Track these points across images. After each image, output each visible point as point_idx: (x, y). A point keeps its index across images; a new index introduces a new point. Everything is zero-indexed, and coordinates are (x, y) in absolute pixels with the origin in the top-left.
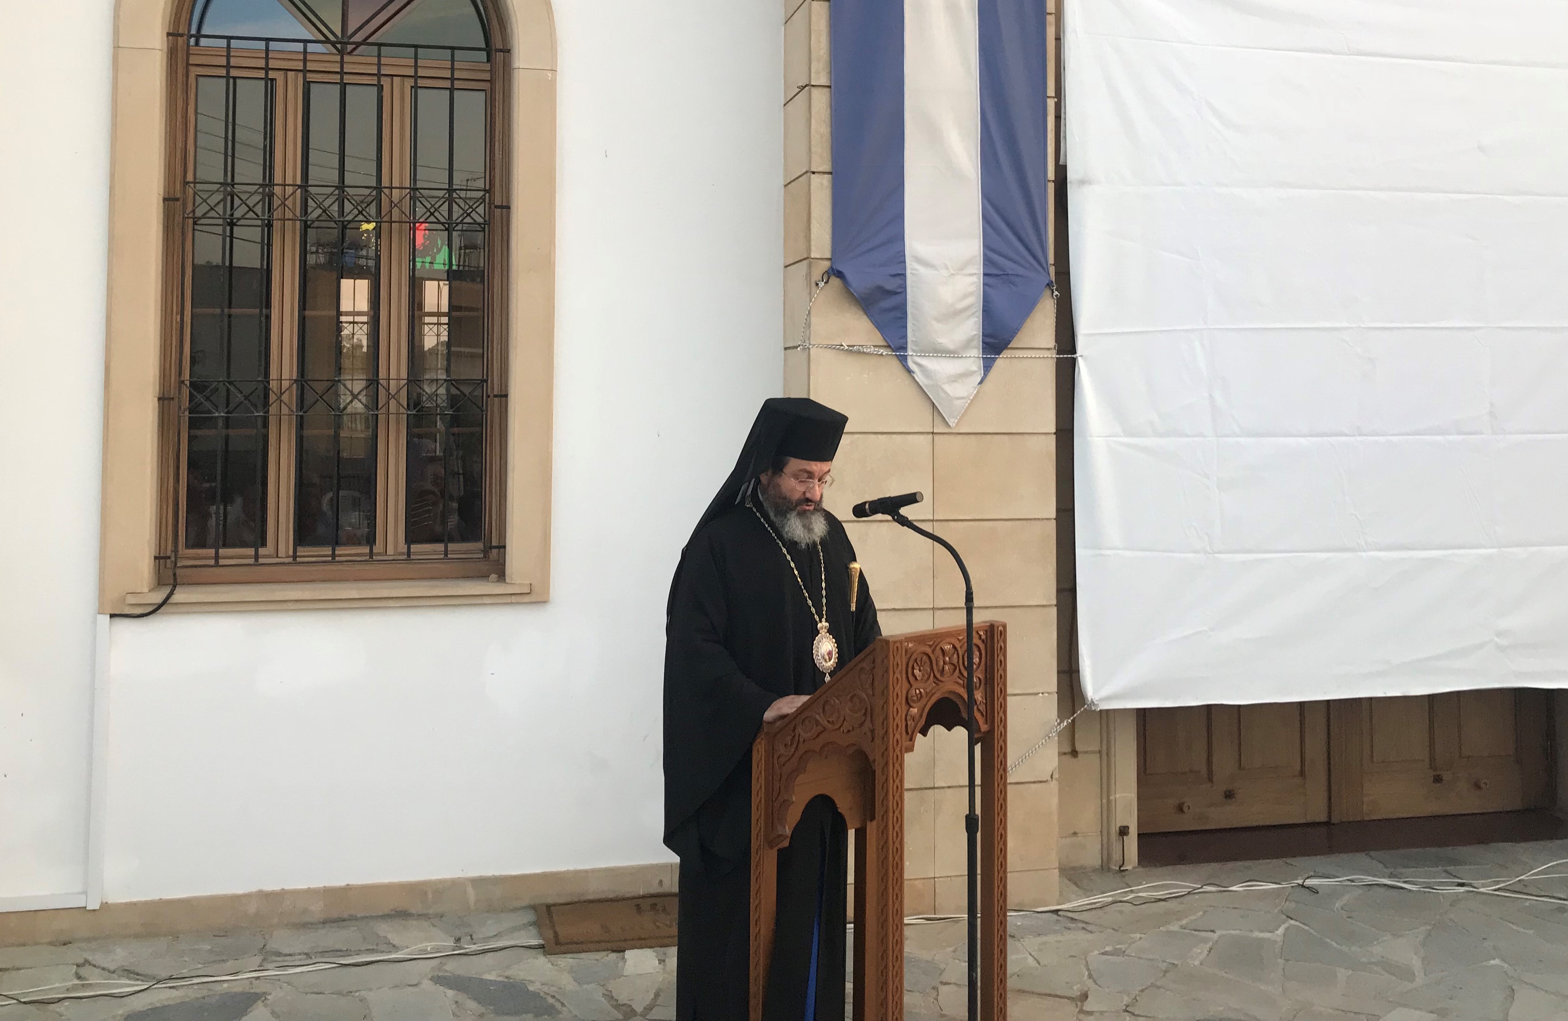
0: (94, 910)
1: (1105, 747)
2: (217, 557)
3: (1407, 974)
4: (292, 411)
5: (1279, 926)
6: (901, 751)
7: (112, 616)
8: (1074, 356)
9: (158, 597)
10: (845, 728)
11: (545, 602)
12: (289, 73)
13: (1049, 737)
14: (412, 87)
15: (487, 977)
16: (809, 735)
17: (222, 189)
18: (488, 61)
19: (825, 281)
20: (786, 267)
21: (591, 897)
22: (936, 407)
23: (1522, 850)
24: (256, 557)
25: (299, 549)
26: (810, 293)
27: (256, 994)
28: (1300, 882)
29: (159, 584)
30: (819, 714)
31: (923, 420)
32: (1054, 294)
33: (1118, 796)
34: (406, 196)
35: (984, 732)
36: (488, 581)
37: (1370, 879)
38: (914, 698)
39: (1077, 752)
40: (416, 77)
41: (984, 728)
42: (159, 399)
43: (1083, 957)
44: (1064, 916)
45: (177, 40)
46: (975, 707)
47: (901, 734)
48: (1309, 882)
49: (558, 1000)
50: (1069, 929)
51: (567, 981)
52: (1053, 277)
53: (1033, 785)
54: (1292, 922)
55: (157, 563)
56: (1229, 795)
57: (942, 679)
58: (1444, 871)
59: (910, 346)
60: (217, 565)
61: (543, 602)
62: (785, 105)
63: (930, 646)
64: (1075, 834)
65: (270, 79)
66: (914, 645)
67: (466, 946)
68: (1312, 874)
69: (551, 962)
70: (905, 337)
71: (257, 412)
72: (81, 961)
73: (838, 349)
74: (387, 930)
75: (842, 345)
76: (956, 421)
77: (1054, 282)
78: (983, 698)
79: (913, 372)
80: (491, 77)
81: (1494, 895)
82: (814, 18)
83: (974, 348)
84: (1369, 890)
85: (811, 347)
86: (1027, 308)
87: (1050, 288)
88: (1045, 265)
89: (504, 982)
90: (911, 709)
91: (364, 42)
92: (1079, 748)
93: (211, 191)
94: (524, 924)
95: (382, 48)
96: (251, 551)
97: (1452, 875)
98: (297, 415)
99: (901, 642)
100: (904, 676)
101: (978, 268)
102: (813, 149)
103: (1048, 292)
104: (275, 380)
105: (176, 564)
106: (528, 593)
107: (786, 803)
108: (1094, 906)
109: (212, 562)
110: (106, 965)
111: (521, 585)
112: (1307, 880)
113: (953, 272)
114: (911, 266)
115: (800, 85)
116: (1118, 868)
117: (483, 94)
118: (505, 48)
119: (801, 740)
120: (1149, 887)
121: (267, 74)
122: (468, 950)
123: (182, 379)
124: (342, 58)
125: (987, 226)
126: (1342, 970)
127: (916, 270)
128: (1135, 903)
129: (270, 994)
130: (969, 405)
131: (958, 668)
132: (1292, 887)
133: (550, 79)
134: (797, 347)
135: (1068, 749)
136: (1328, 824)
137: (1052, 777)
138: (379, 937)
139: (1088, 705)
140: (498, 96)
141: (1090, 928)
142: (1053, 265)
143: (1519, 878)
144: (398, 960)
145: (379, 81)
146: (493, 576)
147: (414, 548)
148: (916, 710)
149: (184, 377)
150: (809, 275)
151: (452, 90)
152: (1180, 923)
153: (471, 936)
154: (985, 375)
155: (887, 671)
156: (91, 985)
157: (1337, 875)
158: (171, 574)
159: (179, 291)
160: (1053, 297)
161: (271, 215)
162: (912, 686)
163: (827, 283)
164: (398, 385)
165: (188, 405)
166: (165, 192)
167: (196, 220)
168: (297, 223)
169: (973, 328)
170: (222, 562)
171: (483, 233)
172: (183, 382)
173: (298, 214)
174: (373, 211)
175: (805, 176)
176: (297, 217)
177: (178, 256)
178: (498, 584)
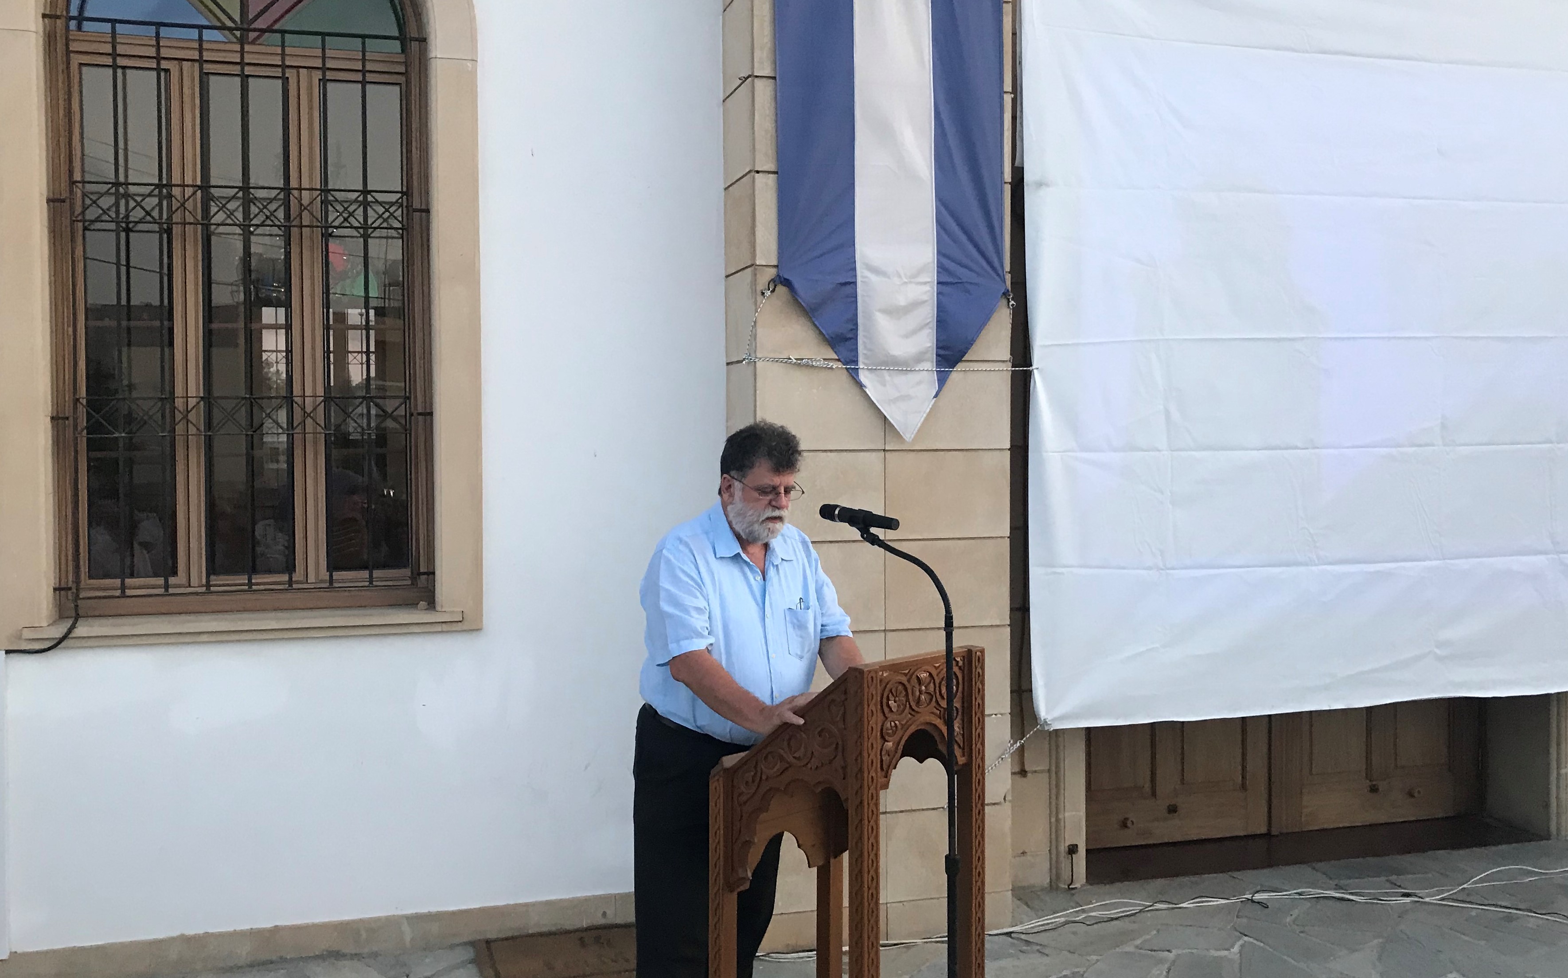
0: (2, 960)
1: (1054, 765)
2: (123, 588)
4: (200, 430)
5: (1234, 943)
6: (876, 789)
7: (8, 652)
8: (1031, 368)
9: (58, 632)
10: (814, 763)
11: (479, 630)
12: (184, 63)
13: (1004, 759)
14: (320, 80)
16: (772, 772)
17: (113, 190)
18: (403, 51)
19: (771, 289)
20: (727, 276)
21: (533, 931)
22: (890, 423)
23: (1461, 858)
24: (167, 586)
25: (212, 577)
26: (756, 303)
28: (1249, 896)
29: (60, 618)
30: (783, 749)
31: (874, 436)
32: (1011, 304)
33: (1067, 814)
34: (315, 198)
35: (961, 765)
36: (416, 608)
37: (1317, 892)
38: (889, 730)
39: (1027, 771)
40: (324, 69)
41: (961, 760)
42: (52, 418)
44: (1019, 939)
45: (56, 23)
46: (954, 739)
47: (876, 770)
48: (1258, 897)
50: (1024, 952)
52: (1009, 285)
54: (1246, 938)
55: (58, 595)
56: (1173, 810)
57: (919, 710)
58: (1387, 881)
59: (862, 359)
60: (123, 595)
61: (476, 629)
62: (724, 101)
63: (906, 675)
64: (1024, 853)
65: (163, 69)
66: (890, 674)
68: (1259, 888)
70: (856, 349)
71: (162, 433)
73: (786, 362)
74: (320, 971)
75: (790, 359)
76: (912, 437)
77: (1010, 290)
78: (959, 728)
79: (865, 386)
80: (406, 69)
81: (1439, 904)
82: (756, 2)
83: (928, 361)
84: (1318, 903)
85: (756, 360)
86: (983, 316)
87: (1006, 297)
88: (1000, 272)
90: (886, 742)
91: (270, 30)
92: (1027, 768)
93: (99, 193)
94: (462, 961)
95: (287, 36)
96: (161, 581)
97: (1395, 884)
98: (205, 435)
99: (876, 672)
100: (879, 706)
101: (931, 276)
102: (757, 146)
103: (1005, 302)
104: (181, 397)
105: (78, 596)
106: (460, 621)
107: (748, 844)
108: (1047, 927)
109: (118, 593)
111: (452, 612)
112: (1255, 895)
113: (906, 280)
114: (861, 273)
115: (742, 75)
116: (1066, 887)
117: (397, 88)
118: (421, 36)
119: (764, 777)
120: (1099, 905)
121: (158, 64)
123: (78, 396)
124: (242, 48)
125: (941, 231)
127: (866, 277)
128: (1088, 923)
130: (925, 419)
131: (935, 697)
132: (1241, 901)
133: (470, 69)
134: (742, 361)
135: (1019, 769)
136: (1268, 835)
137: (1004, 798)
139: (1041, 725)
140: (415, 91)
141: (1046, 951)
142: (1009, 273)
143: (1461, 886)
145: (284, 73)
146: (422, 603)
147: (337, 575)
148: (890, 744)
149: (80, 394)
150: (754, 282)
151: (364, 83)
152: (1135, 943)
153: (408, 975)
154: (941, 388)
155: (860, 703)
157: (1285, 888)
158: (73, 606)
159: (70, 301)
160: (1009, 307)
161: (170, 218)
162: (887, 718)
163: (773, 291)
164: (314, 402)
165: (85, 424)
166: (48, 192)
167: (87, 224)
168: (199, 227)
169: (927, 340)
170: (129, 592)
171: (401, 241)
172: (78, 400)
173: (199, 218)
174: (281, 214)
175: (748, 176)
176: (198, 220)
177: (67, 262)
178: (427, 611)
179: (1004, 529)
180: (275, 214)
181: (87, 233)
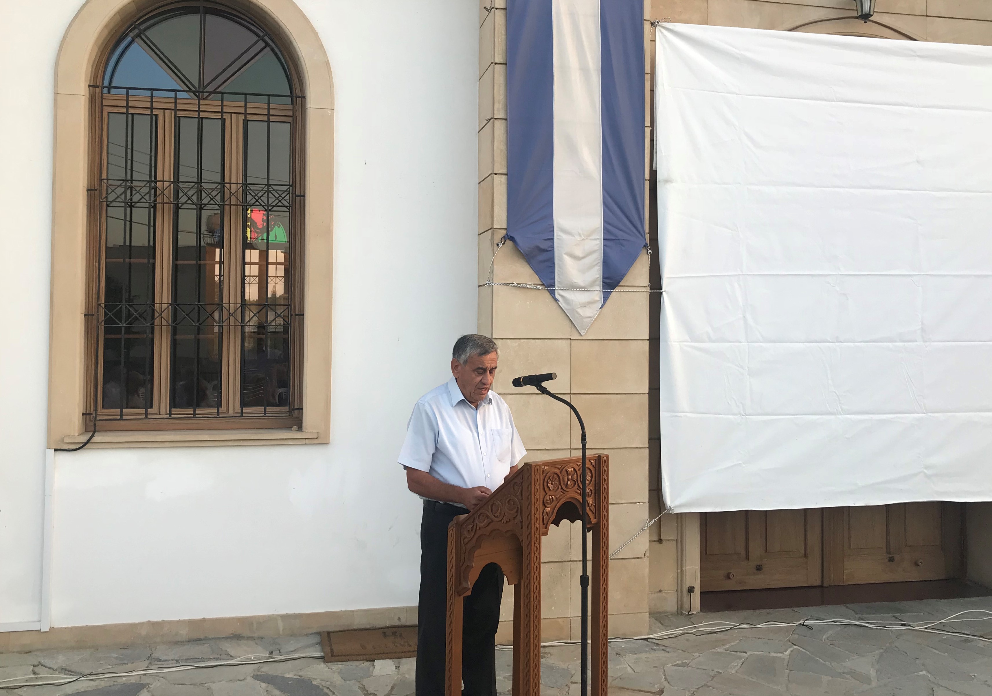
0: (46, 632)
1: (679, 536)
2: (121, 414)
3: (866, 679)
4: (169, 323)
5: (787, 649)
6: (539, 535)
7: (56, 450)
8: (661, 291)
9: (84, 439)
10: (504, 520)
12: (166, 111)
13: (643, 530)
14: (243, 120)
15: (287, 675)
16: (482, 525)
17: (124, 184)
18: (292, 103)
19: (502, 243)
20: (479, 235)
21: (355, 628)
22: (573, 324)
23: (942, 604)
24: (146, 414)
25: (173, 409)
26: (493, 250)
27: (143, 684)
28: (801, 622)
29: (86, 431)
30: (489, 511)
31: (564, 331)
32: (648, 252)
33: (687, 568)
34: (239, 188)
35: (593, 524)
36: (292, 430)
37: (846, 621)
38: (548, 502)
39: (662, 540)
40: (245, 114)
41: (594, 521)
42: (85, 315)
43: (662, 667)
44: (652, 642)
45: (96, 90)
46: (588, 509)
47: (539, 524)
48: (807, 623)
49: (331, 690)
50: (654, 650)
51: (337, 679)
52: (648, 241)
53: (632, 560)
54: (795, 647)
55: (85, 418)
56: (759, 568)
57: (567, 490)
58: (893, 616)
59: (556, 284)
60: (121, 419)
61: (326, 443)
62: (479, 132)
63: (559, 469)
64: (660, 591)
65: (154, 115)
66: (548, 468)
67: (275, 657)
68: (810, 617)
69: (328, 667)
70: (554, 279)
71: (146, 324)
72: (36, 664)
73: (511, 286)
74: (228, 647)
75: (514, 284)
76: (585, 332)
77: (649, 244)
78: (593, 502)
79: (559, 301)
80: (293, 114)
81: (924, 631)
82: (496, 75)
83: (598, 285)
84: (845, 627)
85: (493, 284)
86: (631, 260)
87: (646, 248)
88: (642, 232)
89: (298, 679)
90: (546, 508)
91: (214, 92)
92: (662, 538)
93: (116, 185)
94: (313, 644)
95: (225, 95)
96: (143, 411)
97: (898, 619)
98: (171, 326)
99: (540, 466)
100: (542, 487)
101: (600, 235)
102: (495, 159)
103: (645, 251)
104: (158, 304)
105: (96, 418)
106: (316, 438)
107: (469, 567)
108: (670, 636)
109: (119, 417)
110: (52, 666)
111: (312, 433)
112: (806, 621)
113: (584, 238)
114: (557, 233)
115: (487, 118)
116: (687, 613)
117: (289, 124)
118: (302, 95)
119: (478, 528)
120: (706, 624)
121: (152, 112)
122: (276, 659)
123: (100, 302)
124: (199, 102)
125: (606, 209)
126: (825, 677)
127: (560, 236)
128: (697, 634)
129: (151, 685)
130: (594, 321)
131: (577, 483)
132: (797, 625)
133: (329, 114)
134: (485, 285)
135: (656, 538)
136: (821, 586)
137: (645, 555)
138: (222, 650)
139: (667, 510)
140: (299, 126)
141: (668, 650)
142: (648, 233)
143: (940, 621)
144: (235, 664)
145: (222, 116)
146: (295, 428)
147: (246, 409)
148: (549, 509)
150: (492, 239)
151: (269, 122)
152: (724, 647)
153: (279, 650)
154: (604, 303)
155: (530, 484)
156: (41, 677)
157: (825, 618)
158: (93, 424)
159: (97, 248)
160: (648, 254)
161: (155, 200)
162: (547, 494)
163: (503, 244)
164: (235, 307)
165: (103, 319)
166: (88, 186)
167: (108, 203)
168: (172, 205)
169: (597, 273)
170: (124, 417)
171: (288, 213)
172: (100, 304)
173: (172, 200)
174: (218, 198)
175: (490, 176)
176: (171, 201)
177: (97, 226)
178: (297, 432)
179: (645, 388)
180: (215, 198)
181: (109, 208)
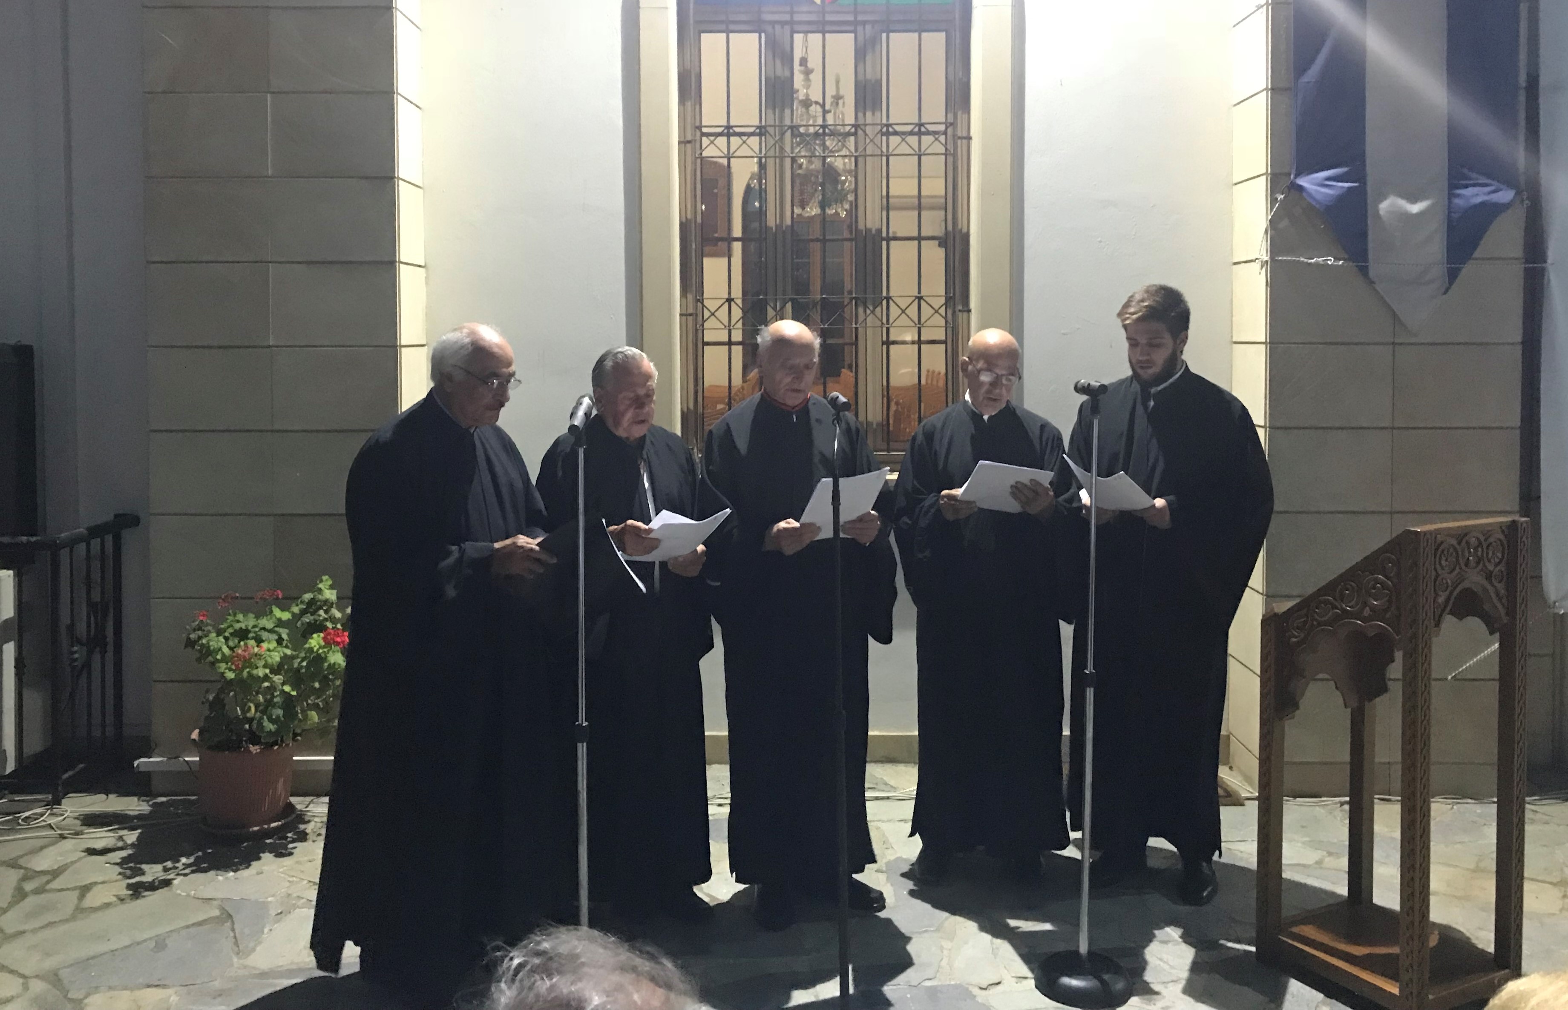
6: (1429, 636)
8: (1544, 266)
12: (778, 25)
19: (1284, 195)
22: (1397, 315)
26: (1269, 208)
31: (1384, 331)
32: (1525, 203)
34: (879, 132)
35: (1504, 623)
38: (1441, 587)
40: (887, 22)
41: (1506, 619)
42: (681, 315)
46: (1497, 600)
47: (1429, 621)
52: (1523, 186)
57: (1467, 571)
59: (1370, 256)
63: (1456, 539)
66: (1443, 537)
70: (1366, 248)
74: (882, 774)
76: (1419, 331)
77: (1525, 191)
78: (1504, 590)
79: (1375, 283)
80: (954, 17)
85: (1269, 260)
87: (1520, 197)
90: (1438, 597)
99: (1430, 533)
121: (759, 26)
138: (877, 778)
142: (1524, 174)
144: (901, 798)
145: (855, 27)
147: (893, 445)
148: (1441, 601)
150: (1267, 190)
151: (919, 32)
154: (1449, 285)
179: (1515, 419)
